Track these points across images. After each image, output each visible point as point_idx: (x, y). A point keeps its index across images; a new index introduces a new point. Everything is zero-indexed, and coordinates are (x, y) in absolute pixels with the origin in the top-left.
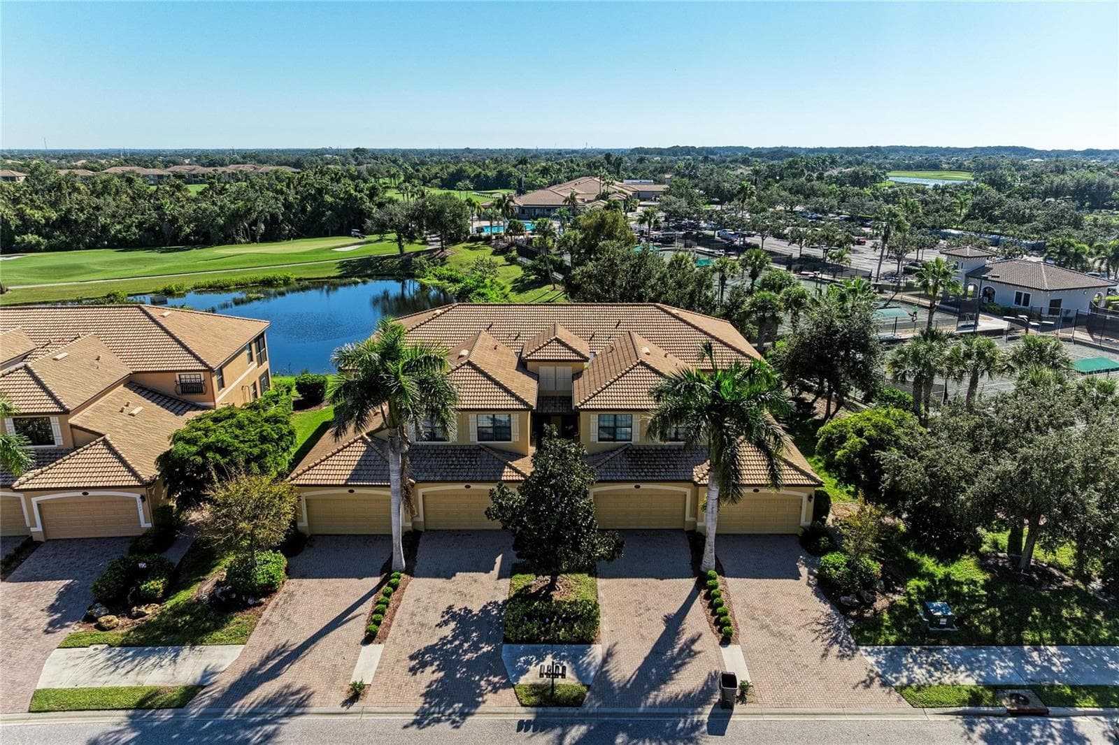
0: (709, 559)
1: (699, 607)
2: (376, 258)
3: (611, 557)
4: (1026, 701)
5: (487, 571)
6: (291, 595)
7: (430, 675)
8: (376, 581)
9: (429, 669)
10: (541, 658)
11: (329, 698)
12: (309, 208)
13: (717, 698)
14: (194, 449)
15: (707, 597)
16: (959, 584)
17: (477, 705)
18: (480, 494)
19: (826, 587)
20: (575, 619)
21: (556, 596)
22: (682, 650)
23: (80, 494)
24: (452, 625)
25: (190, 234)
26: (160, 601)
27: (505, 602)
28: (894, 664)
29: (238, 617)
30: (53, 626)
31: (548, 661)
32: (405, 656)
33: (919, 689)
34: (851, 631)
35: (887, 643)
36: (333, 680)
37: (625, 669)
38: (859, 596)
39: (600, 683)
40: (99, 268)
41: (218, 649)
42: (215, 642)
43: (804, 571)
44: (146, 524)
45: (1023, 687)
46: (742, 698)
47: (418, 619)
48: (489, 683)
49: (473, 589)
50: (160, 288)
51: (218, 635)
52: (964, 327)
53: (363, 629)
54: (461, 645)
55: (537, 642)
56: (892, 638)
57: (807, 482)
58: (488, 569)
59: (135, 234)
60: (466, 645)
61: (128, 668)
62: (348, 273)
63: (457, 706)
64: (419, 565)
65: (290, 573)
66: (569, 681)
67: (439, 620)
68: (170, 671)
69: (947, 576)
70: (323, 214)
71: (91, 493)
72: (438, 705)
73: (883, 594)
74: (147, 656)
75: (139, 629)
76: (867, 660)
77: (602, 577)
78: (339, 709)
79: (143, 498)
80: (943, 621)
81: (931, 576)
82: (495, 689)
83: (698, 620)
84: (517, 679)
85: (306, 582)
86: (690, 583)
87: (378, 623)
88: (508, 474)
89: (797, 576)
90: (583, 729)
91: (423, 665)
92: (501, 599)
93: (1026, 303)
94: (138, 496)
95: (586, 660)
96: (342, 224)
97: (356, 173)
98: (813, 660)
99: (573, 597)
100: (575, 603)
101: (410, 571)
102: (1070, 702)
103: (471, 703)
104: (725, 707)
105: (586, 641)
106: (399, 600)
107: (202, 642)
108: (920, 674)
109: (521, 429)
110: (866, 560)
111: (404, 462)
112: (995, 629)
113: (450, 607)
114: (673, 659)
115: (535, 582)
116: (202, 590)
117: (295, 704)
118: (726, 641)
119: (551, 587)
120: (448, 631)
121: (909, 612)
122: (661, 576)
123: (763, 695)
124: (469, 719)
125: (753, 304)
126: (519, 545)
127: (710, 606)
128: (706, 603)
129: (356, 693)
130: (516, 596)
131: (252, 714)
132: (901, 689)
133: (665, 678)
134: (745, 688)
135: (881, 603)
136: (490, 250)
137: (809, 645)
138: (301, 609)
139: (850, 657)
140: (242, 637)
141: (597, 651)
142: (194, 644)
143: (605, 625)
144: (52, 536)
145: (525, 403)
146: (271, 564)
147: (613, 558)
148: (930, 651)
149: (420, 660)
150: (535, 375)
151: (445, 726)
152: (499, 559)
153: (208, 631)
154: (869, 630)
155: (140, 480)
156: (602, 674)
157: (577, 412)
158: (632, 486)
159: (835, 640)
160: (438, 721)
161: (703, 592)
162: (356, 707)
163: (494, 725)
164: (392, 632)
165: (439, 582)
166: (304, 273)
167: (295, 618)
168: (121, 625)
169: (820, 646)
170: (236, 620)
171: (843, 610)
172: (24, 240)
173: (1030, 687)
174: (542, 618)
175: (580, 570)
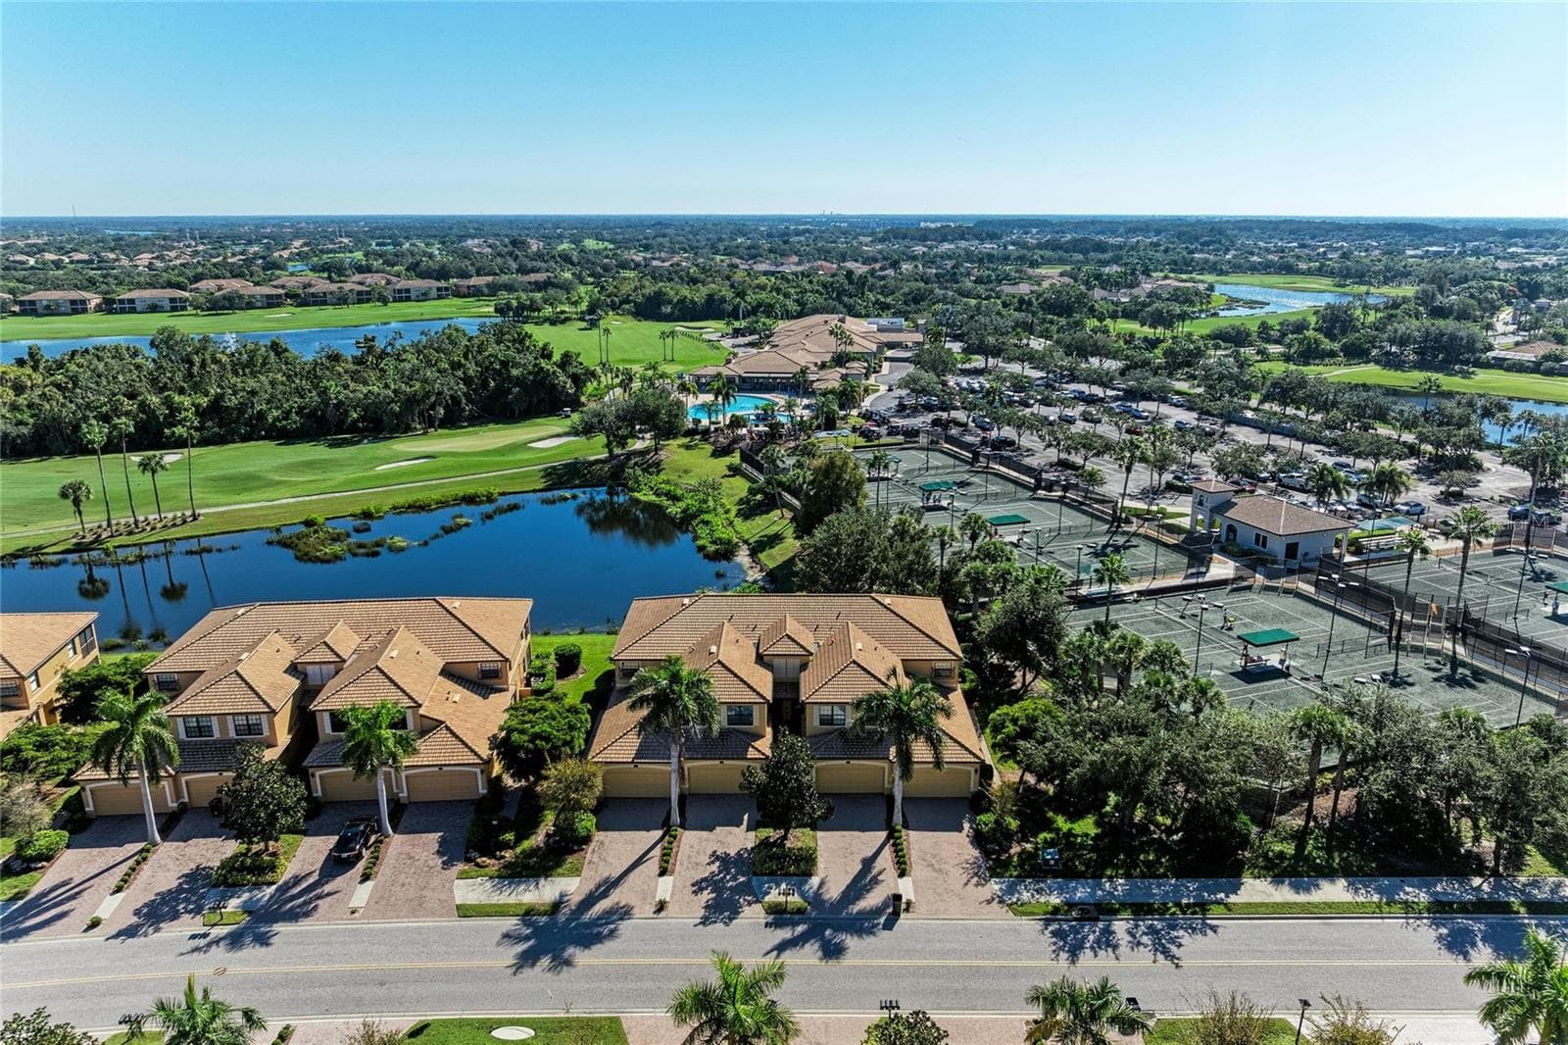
0: (898, 818)
1: (887, 852)
2: (584, 464)
3: (824, 817)
4: (1088, 912)
5: (738, 826)
6: (602, 843)
7: (707, 896)
8: (660, 833)
9: (705, 892)
10: (778, 885)
11: (644, 910)
12: (492, 384)
13: (890, 910)
14: (526, 738)
15: (894, 845)
16: (1077, 836)
17: (739, 913)
18: (731, 768)
19: (979, 839)
20: (801, 860)
21: (788, 844)
22: (871, 880)
23: (437, 769)
24: (718, 864)
25: (358, 420)
26: (512, 848)
27: (752, 849)
28: (1011, 890)
29: (570, 859)
30: (446, 865)
31: (783, 886)
32: (689, 884)
33: (1022, 905)
34: (988, 869)
35: (1011, 876)
36: (645, 899)
37: (833, 892)
38: (1000, 845)
39: (817, 899)
40: (277, 478)
41: (564, 880)
42: (559, 875)
43: (966, 826)
44: (482, 791)
45: (1089, 904)
46: (907, 910)
47: (693, 860)
48: (745, 900)
49: (729, 839)
50: (358, 510)
51: (560, 870)
52: (1192, 575)
53: (657, 867)
54: (725, 877)
55: (776, 874)
56: (1015, 873)
57: (973, 760)
58: (738, 824)
59: (295, 422)
60: (728, 877)
61: (509, 891)
62: (554, 484)
63: (727, 914)
64: (688, 822)
65: (600, 827)
66: (795, 900)
67: (708, 861)
68: (536, 892)
69: (1070, 830)
70: (509, 392)
71: (445, 768)
72: (714, 913)
73: (1019, 843)
74: (519, 884)
75: (505, 867)
76: (995, 886)
77: (822, 830)
78: (652, 915)
79: (482, 772)
80: (1052, 862)
81: (1058, 830)
82: (749, 904)
83: (886, 859)
84: (763, 898)
85: (610, 833)
86: (883, 834)
87: (667, 862)
88: (751, 753)
89: (960, 829)
90: (806, 926)
91: (701, 890)
92: (750, 845)
93: (1264, 545)
94: (478, 770)
95: (807, 887)
96: (530, 402)
97: (528, 302)
98: (958, 887)
99: (800, 845)
100: (801, 849)
101: (683, 826)
102: (1115, 912)
103: (735, 912)
104: (896, 914)
105: (809, 874)
106: (679, 847)
107: (551, 876)
108: (1026, 896)
109: (760, 717)
110: (1009, 819)
111: (681, 751)
112: (1088, 868)
113: (715, 852)
114: (866, 885)
115: (773, 834)
116: (537, 839)
117: (624, 913)
118: (902, 874)
119: (785, 837)
120: (715, 868)
121: (1033, 855)
122: (863, 830)
123: (921, 908)
124: (734, 921)
125: (968, 575)
126: (761, 807)
127: (895, 851)
128: (893, 849)
129: (661, 907)
130: (760, 844)
131: (598, 919)
132: (1009, 905)
133: (858, 897)
134: (909, 903)
135: (1015, 849)
136: (709, 448)
137: (957, 876)
138: (612, 853)
139: (983, 885)
140: (576, 871)
141: (815, 881)
142: (546, 877)
143: (821, 864)
144: (414, 799)
145: (764, 698)
146: (586, 822)
147: (827, 818)
148: (1038, 882)
149: (699, 887)
150: (769, 666)
151: (720, 926)
152: (746, 817)
153: (553, 868)
154: (1000, 868)
155: (481, 759)
156: (818, 895)
157: (804, 704)
158: (845, 762)
159: (976, 874)
160: (715, 922)
161: (892, 841)
162: (662, 914)
163: (750, 924)
164: (677, 868)
165: (704, 834)
166: (506, 485)
167: (609, 859)
168: (493, 865)
169: (965, 877)
170: (570, 860)
171: (986, 854)
172: (174, 432)
173: (1094, 904)
174: (779, 858)
175: (804, 826)
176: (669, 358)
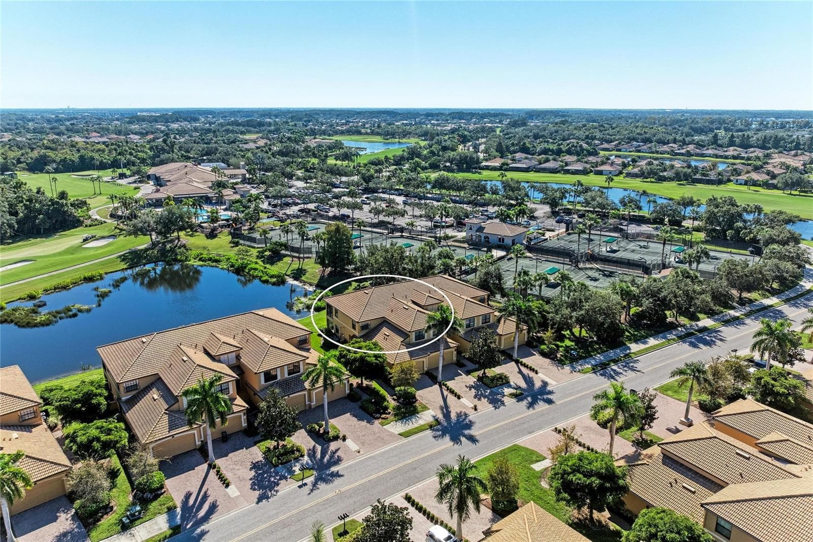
4: (602, 366)
12: (21, 215)
28: (573, 367)
33: (582, 370)
45: (599, 364)
50: (23, 295)
56: (568, 362)
70: (36, 218)
93: (503, 241)
96: (51, 223)
108: (579, 367)
112: (586, 355)
121: (565, 355)
132: (579, 371)
148: (577, 363)
154: (562, 362)
176: (98, 192)
